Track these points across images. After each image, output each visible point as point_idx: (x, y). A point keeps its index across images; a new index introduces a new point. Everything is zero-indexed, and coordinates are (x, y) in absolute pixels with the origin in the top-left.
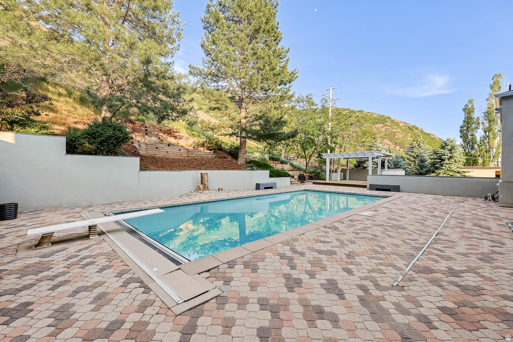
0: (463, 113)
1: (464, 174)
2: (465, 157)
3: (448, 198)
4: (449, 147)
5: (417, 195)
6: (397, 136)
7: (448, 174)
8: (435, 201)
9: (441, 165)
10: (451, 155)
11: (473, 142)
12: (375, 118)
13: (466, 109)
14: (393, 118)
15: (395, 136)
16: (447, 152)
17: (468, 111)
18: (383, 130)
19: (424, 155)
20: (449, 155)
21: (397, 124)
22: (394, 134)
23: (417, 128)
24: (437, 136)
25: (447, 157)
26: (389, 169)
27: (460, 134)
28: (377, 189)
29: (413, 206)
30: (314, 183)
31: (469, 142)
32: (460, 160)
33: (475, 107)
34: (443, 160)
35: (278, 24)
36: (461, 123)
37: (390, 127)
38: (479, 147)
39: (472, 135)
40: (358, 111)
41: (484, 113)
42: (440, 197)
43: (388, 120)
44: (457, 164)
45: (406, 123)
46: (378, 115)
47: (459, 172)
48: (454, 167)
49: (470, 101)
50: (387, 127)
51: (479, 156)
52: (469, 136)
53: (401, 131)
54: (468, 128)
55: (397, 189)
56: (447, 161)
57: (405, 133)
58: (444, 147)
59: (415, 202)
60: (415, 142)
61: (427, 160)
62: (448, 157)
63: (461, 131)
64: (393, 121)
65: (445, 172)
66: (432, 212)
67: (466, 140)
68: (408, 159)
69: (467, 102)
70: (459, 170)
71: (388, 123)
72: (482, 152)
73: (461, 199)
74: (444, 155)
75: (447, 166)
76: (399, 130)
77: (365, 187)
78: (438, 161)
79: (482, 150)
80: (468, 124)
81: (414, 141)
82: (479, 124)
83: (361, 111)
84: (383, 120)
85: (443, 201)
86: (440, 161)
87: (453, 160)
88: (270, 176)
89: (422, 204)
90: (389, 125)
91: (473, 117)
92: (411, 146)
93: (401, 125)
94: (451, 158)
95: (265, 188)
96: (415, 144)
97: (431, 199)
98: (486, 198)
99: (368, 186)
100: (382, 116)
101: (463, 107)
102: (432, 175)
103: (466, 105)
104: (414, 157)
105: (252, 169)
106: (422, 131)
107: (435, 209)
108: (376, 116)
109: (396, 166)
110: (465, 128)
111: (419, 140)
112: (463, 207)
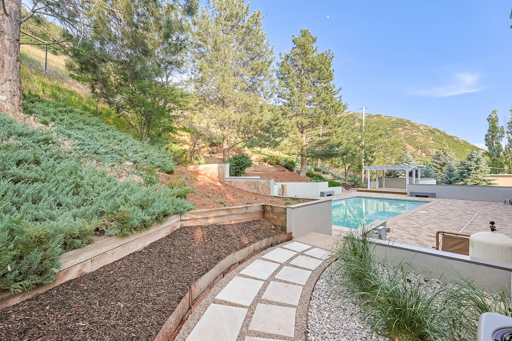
0: (488, 123)
1: (489, 182)
2: (490, 168)
3: (476, 203)
4: (475, 159)
5: (451, 200)
6: (418, 140)
7: (475, 182)
8: (466, 205)
9: (469, 174)
10: (477, 166)
11: (499, 149)
12: (393, 122)
13: (490, 119)
14: (413, 122)
15: (415, 140)
16: (473, 163)
17: (492, 121)
18: (403, 133)
19: (452, 165)
20: (476, 166)
21: (418, 128)
22: (414, 138)
23: (439, 131)
24: (461, 138)
25: (473, 168)
26: (422, 178)
27: (485, 143)
28: (416, 196)
29: (451, 208)
30: (358, 191)
31: (494, 150)
32: (486, 170)
33: (498, 117)
34: (469, 170)
35: (333, 71)
36: (486, 132)
37: (410, 131)
38: (504, 155)
39: (497, 143)
40: (376, 116)
41: (508, 123)
42: (469, 202)
43: (407, 123)
44: (483, 173)
45: (426, 126)
46: (397, 119)
47: (484, 181)
48: (480, 176)
49: (494, 112)
50: (407, 131)
51: (505, 163)
52: (495, 144)
53: (421, 135)
54: (493, 137)
55: (433, 196)
56: (473, 171)
57: (426, 136)
58: (470, 159)
59: (451, 205)
60: (441, 151)
61: (455, 170)
62: (475, 168)
63: (486, 140)
64: (412, 125)
65: (472, 180)
66: (466, 212)
67: (491, 148)
68: (435, 166)
69: (490, 113)
70: (485, 178)
71: (407, 127)
72: (508, 159)
73: (486, 203)
74: (471, 166)
75: (474, 175)
76: (420, 133)
77: (406, 194)
78: (465, 171)
79: (507, 158)
80: (493, 132)
81: (441, 149)
82: (503, 132)
83: (379, 116)
84: (402, 123)
85: (472, 205)
86: (467, 171)
87: (479, 170)
88: (329, 186)
89: (457, 206)
90: (409, 128)
91: (498, 126)
92: (437, 155)
93: (421, 128)
94: (477, 168)
95: (328, 195)
96: (441, 152)
97: (463, 204)
98: (505, 202)
99: (408, 193)
100: (401, 120)
101: (487, 117)
102: (461, 183)
103: (490, 115)
104: (440, 165)
105: (317, 181)
106: (445, 134)
107: (467, 209)
108: (394, 120)
109: (427, 175)
110: (490, 137)
111: (445, 149)
112: (487, 208)
